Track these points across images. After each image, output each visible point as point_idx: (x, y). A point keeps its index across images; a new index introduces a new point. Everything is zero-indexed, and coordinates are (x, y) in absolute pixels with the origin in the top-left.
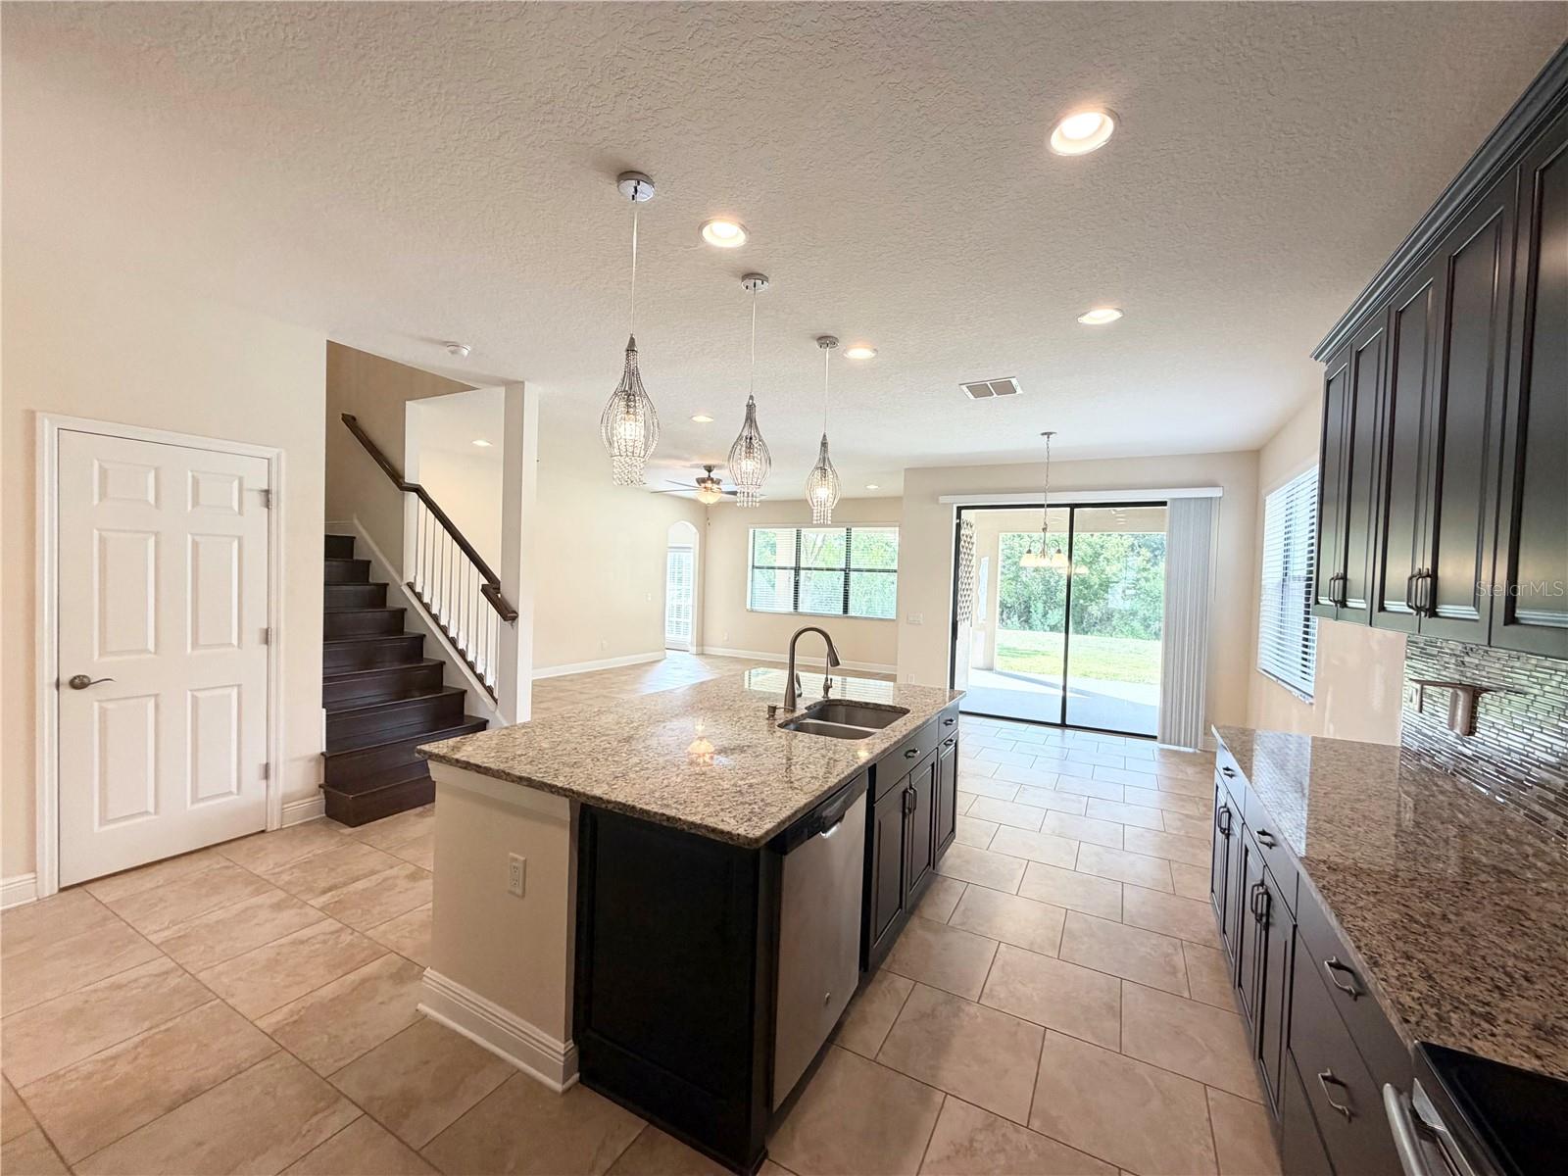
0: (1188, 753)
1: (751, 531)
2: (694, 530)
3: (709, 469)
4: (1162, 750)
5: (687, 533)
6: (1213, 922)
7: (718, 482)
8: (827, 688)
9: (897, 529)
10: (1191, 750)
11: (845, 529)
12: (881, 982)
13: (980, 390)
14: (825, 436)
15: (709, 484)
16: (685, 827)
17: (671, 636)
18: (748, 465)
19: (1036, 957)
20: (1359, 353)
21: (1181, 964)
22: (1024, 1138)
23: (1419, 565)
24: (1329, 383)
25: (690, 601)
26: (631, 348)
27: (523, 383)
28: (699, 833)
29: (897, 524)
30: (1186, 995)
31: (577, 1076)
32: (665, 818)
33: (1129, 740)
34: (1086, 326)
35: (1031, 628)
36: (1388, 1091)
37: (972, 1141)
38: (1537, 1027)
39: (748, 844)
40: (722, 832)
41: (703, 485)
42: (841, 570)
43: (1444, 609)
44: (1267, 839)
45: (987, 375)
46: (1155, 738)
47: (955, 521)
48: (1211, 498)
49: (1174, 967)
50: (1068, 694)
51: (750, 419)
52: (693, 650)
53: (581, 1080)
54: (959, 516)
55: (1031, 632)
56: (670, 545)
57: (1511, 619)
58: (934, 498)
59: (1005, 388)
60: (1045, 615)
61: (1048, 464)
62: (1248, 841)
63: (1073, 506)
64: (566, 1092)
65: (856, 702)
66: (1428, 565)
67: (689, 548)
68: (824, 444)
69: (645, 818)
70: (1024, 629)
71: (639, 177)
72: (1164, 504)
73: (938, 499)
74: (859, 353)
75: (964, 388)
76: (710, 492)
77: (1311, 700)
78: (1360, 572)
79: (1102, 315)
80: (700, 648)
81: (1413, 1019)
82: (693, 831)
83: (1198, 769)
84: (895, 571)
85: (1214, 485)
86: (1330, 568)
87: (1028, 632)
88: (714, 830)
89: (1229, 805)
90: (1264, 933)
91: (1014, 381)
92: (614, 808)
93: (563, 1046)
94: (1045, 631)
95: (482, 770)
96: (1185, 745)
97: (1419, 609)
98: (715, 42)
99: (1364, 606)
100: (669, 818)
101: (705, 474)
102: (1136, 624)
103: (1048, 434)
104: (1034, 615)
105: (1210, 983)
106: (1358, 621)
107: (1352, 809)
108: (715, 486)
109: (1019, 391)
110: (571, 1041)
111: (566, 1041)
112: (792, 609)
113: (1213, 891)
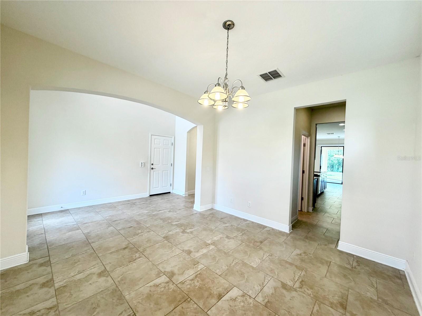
54: (321, 148)
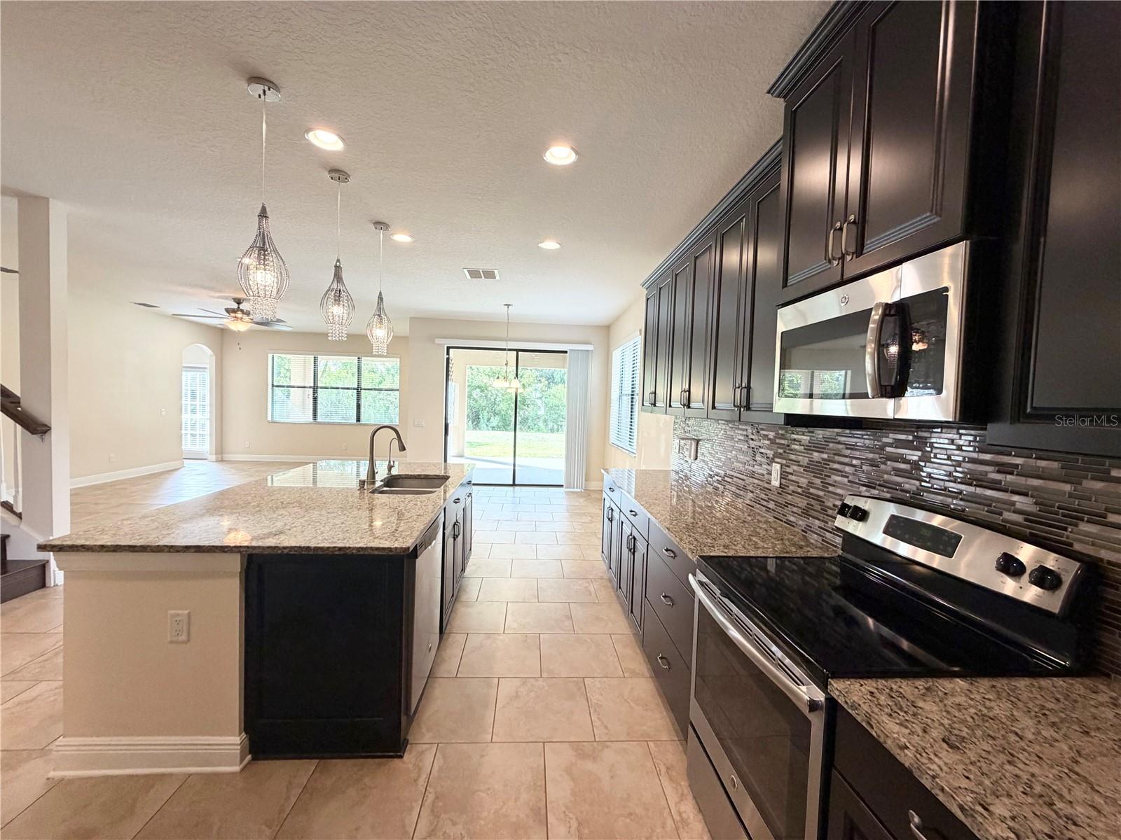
0: (578, 492)
1: (270, 356)
2: (209, 352)
3: (239, 302)
4: (566, 492)
5: (204, 354)
6: (604, 567)
7: (248, 314)
8: (390, 468)
9: (398, 360)
10: (578, 490)
11: (357, 358)
12: (447, 639)
13: (474, 274)
14: (380, 293)
15: (239, 315)
16: (354, 551)
17: (187, 446)
18: (337, 310)
19: (528, 604)
20: (660, 289)
21: (592, 590)
22: (540, 682)
23: (684, 387)
24: (648, 299)
25: (207, 415)
26: (263, 214)
27: (47, 199)
28: (366, 553)
29: (399, 356)
30: (597, 601)
31: (249, 757)
32: (337, 549)
33: (550, 489)
34: (542, 248)
35: (480, 429)
36: (690, 576)
37: (517, 693)
38: (724, 546)
39: (403, 552)
40: (383, 549)
41: (233, 315)
42: (354, 389)
43: (692, 405)
44: (633, 513)
45: (481, 266)
46: (562, 486)
47: (446, 356)
48: (588, 351)
49: (590, 592)
50: (516, 468)
51: (338, 277)
52: (213, 457)
53: (253, 759)
55: (480, 431)
56: (184, 365)
57: (714, 407)
58: (431, 339)
59: (490, 275)
60: (489, 420)
61: (508, 324)
62: (623, 518)
63: (518, 351)
64: (242, 770)
65: (411, 475)
66: (687, 387)
67: (205, 368)
68: (380, 298)
69: (321, 553)
70: (476, 430)
71: (270, 85)
72: (566, 352)
73: (434, 340)
74: (402, 238)
75: (466, 271)
76: (239, 321)
77: (634, 455)
78: (662, 392)
79: (550, 245)
80: (220, 456)
81: (695, 551)
82: (362, 553)
83: (584, 499)
84: (397, 390)
85: (590, 344)
86: (649, 389)
87: (478, 432)
88: (377, 549)
89: (611, 506)
90: (632, 556)
91: (496, 272)
92: (290, 551)
93: (239, 738)
94: (489, 430)
95: (136, 549)
96: (577, 488)
97: (684, 405)
98: (367, 34)
99: (663, 405)
100: (340, 549)
101: (235, 306)
102: (541, 424)
103: (508, 305)
104: (482, 421)
105: (605, 594)
106: (660, 412)
107: (662, 494)
108: (245, 317)
109: (498, 278)
110: (243, 733)
111: (240, 734)
112: (311, 420)
113: (603, 552)
